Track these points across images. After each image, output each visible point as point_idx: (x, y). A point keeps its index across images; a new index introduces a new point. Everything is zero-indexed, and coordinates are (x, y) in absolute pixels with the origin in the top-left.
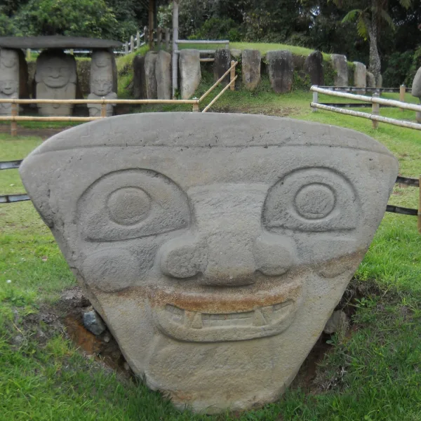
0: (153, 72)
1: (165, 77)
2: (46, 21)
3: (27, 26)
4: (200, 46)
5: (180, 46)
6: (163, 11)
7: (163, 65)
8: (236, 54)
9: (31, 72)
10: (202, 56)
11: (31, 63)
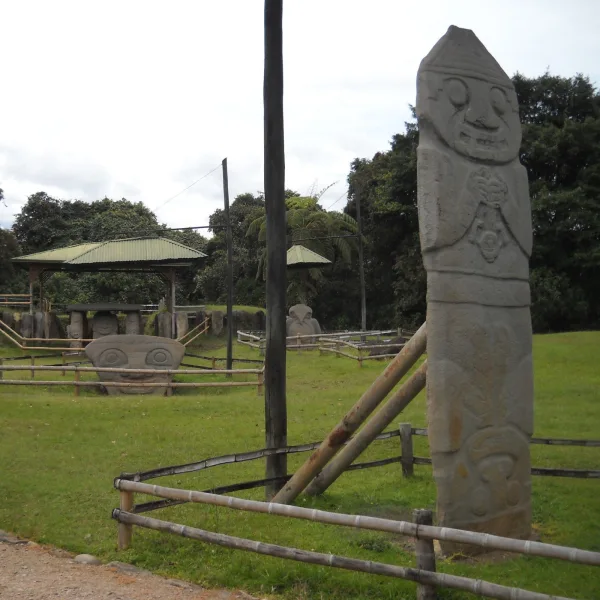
0: (162, 324)
1: (168, 328)
2: (104, 283)
3: (89, 287)
4: (188, 309)
5: (177, 309)
6: (200, 274)
7: (167, 322)
8: (208, 314)
9: (90, 325)
10: (189, 315)
11: (90, 319)
